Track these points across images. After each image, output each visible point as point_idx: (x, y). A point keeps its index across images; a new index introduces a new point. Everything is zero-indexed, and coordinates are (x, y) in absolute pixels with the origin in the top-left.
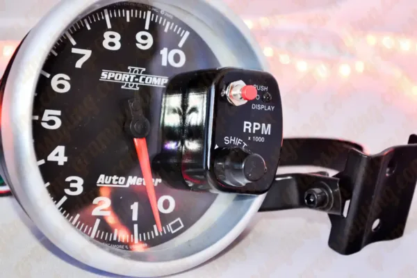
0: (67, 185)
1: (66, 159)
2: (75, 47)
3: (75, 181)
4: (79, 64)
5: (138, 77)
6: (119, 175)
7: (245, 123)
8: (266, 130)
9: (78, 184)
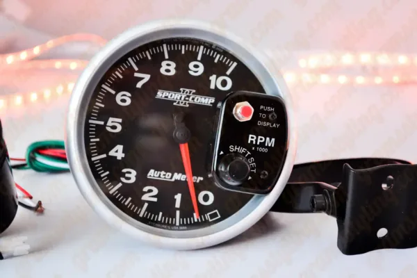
0: (123, 175)
1: (123, 155)
2: (137, 72)
3: (130, 173)
4: (139, 85)
5: (189, 97)
6: (166, 172)
7: (250, 136)
8: (271, 142)
9: (132, 175)
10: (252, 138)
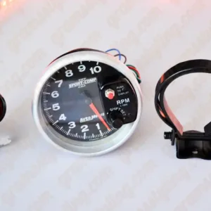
0: (69, 125)
1: (66, 118)
2: (56, 81)
4: (59, 86)
5: (84, 82)
6: (88, 117)
8: (128, 100)
9: (73, 125)
10: (118, 102)
